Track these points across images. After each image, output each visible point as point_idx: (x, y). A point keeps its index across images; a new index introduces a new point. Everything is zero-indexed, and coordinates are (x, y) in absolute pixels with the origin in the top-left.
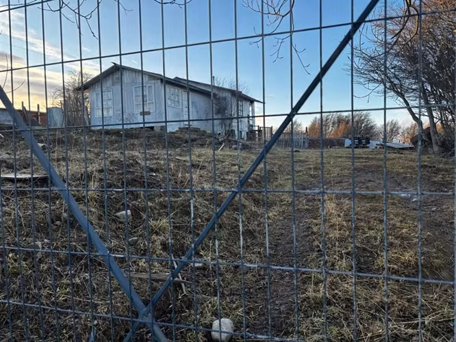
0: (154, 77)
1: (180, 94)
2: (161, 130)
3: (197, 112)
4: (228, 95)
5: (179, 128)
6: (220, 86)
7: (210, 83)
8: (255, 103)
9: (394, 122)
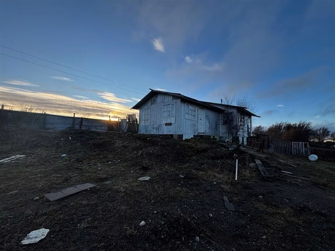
0: (176, 97)
1: (196, 111)
2: (179, 138)
3: (209, 123)
4: (235, 111)
5: (194, 136)
6: (229, 104)
7: (221, 103)
8: (252, 116)
9: (325, 128)
